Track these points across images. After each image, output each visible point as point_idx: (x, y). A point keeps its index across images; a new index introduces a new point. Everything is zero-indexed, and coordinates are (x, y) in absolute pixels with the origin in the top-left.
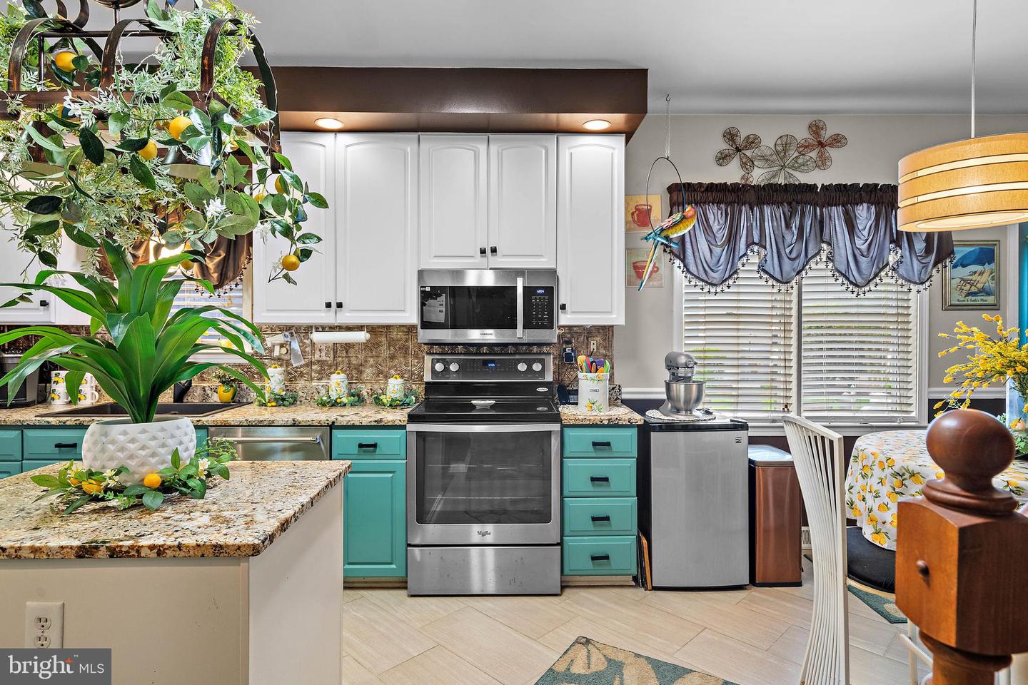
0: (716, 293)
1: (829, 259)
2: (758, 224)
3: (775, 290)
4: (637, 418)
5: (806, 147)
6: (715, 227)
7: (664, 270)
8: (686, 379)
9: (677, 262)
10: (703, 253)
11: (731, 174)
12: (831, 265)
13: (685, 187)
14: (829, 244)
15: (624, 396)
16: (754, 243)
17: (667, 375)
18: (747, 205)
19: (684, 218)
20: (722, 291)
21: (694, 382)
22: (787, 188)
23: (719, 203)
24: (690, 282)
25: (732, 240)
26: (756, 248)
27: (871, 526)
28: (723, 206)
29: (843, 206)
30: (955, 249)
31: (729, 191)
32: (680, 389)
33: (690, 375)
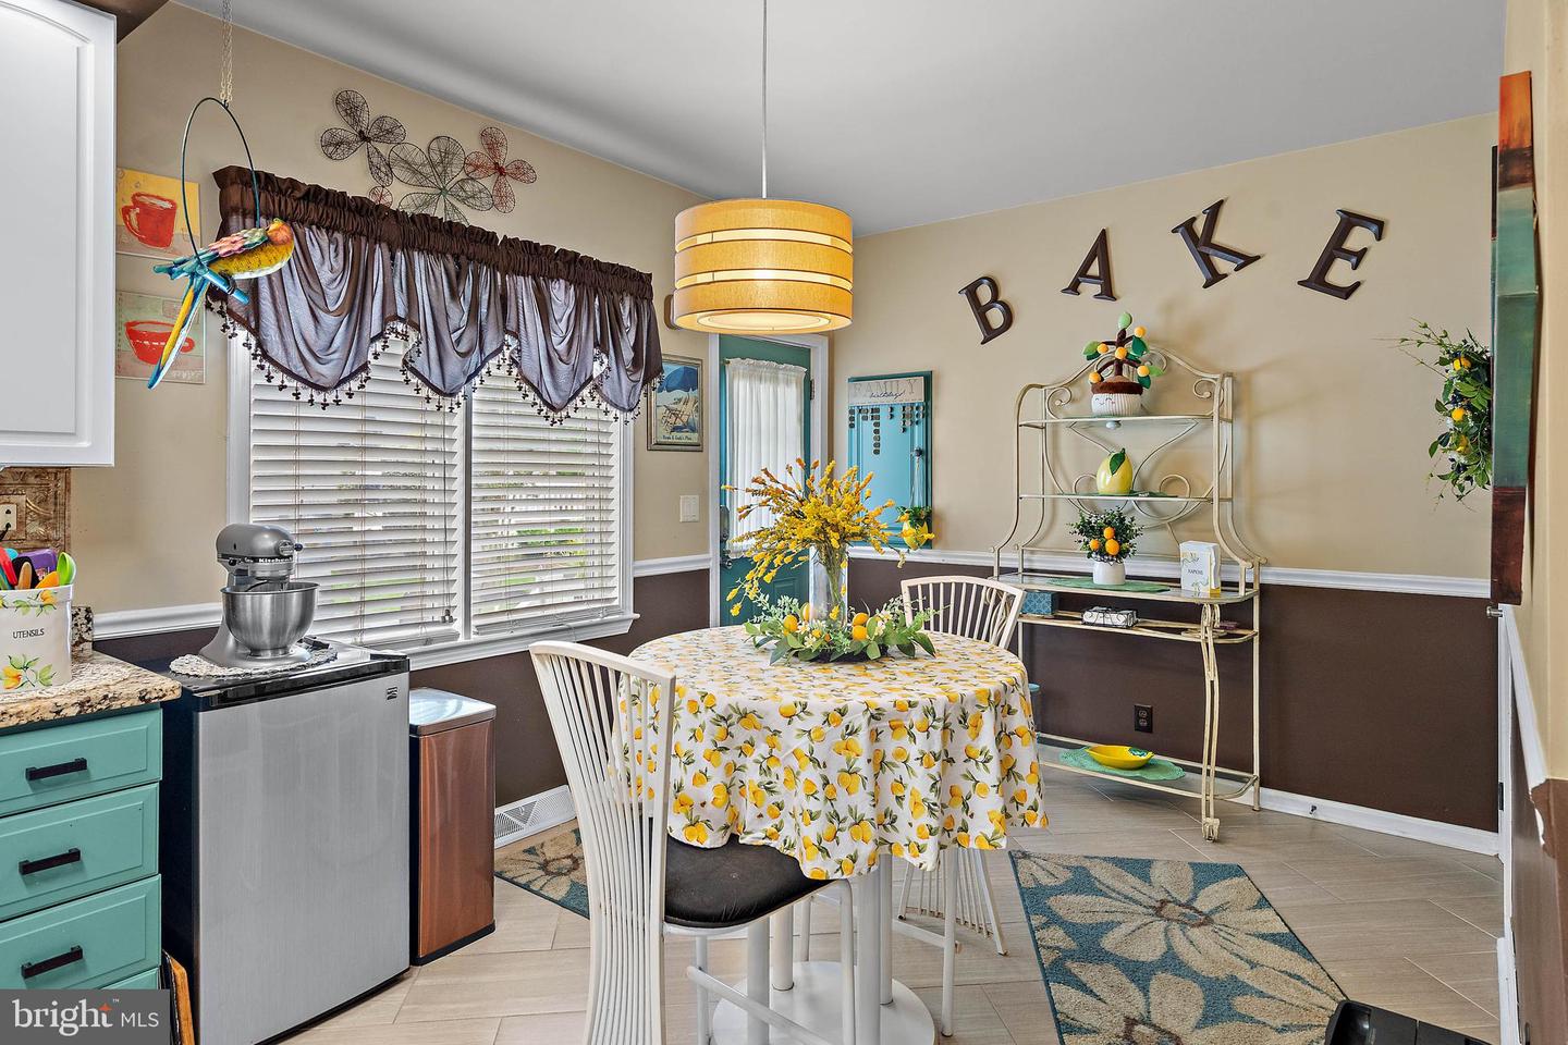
0: (324, 406)
1: (514, 361)
2: (404, 286)
3: (432, 406)
4: (164, 686)
5: (477, 167)
6: (325, 275)
7: (206, 348)
8: (277, 583)
9: (242, 334)
10: (298, 323)
11: (349, 178)
12: (515, 371)
13: (259, 181)
14: (516, 335)
15: (100, 633)
16: (396, 317)
17: (222, 575)
18: (384, 245)
19: (268, 241)
20: (337, 402)
21: (292, 587)
22: (452, 229)
23: (331, 229)
24: (269, 378)
25: (356, 306)
26: (400, 327)
27: (682, 814)
28: (338, 236)
29: (534, 278)
30: (664, 365)
31: (350, 209)
32: (258, 607)
33: (283, 573)
